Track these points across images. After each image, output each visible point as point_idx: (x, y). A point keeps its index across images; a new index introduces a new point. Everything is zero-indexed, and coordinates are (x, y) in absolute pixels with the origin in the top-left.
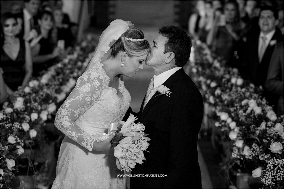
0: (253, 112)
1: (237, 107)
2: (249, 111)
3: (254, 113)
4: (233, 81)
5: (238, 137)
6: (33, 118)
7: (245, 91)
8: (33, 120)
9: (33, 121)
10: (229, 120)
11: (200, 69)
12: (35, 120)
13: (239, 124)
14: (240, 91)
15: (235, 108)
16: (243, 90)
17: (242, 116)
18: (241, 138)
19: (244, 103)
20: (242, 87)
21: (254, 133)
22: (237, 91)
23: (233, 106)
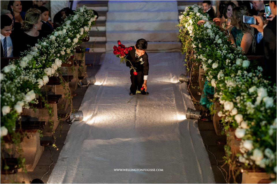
0: (263, 104)
1: (243, 96)
2: (258, 102)
3: (265, 105)
4: (238, 62)
5: (246, 134)
6: (5, 113)
7: (253, 76)
8: (4, 114)
9: (5, 116)
10: (234, 112)
11: (200, 46)
12: (8, 114)
13: (247, 118)
14: (246, 76)
15: (242, 98)
16: (250, 75)
17: (250, 108)
18: (249, 136)
19: (251, 90)
20: (248, 70)
21: (266, 133)
22: (243, 75)
23: (239, 94)
